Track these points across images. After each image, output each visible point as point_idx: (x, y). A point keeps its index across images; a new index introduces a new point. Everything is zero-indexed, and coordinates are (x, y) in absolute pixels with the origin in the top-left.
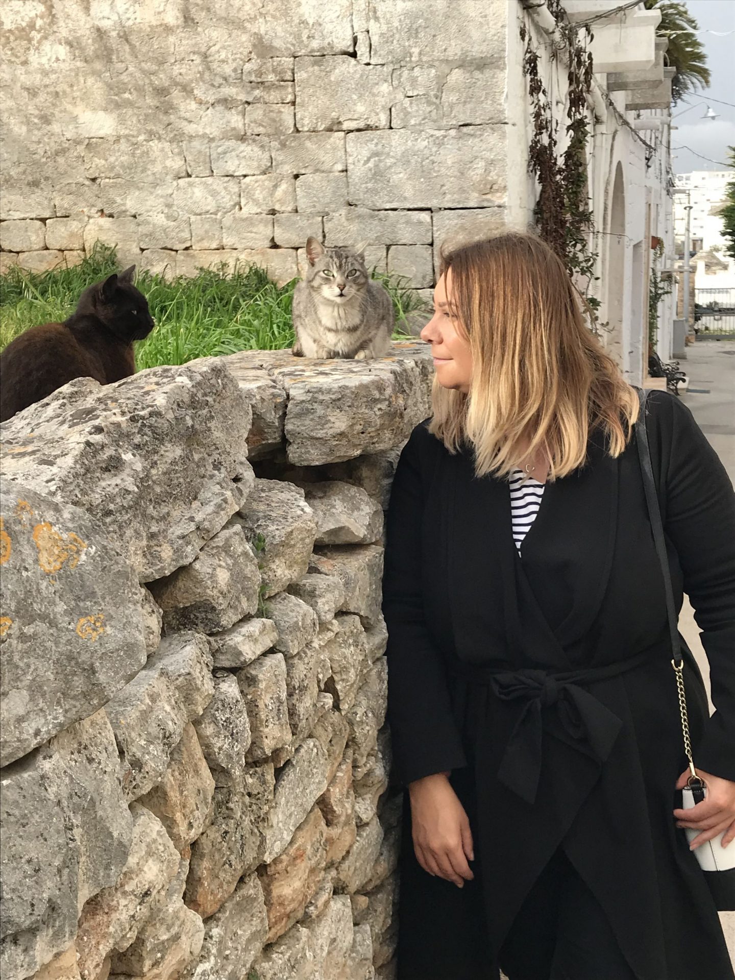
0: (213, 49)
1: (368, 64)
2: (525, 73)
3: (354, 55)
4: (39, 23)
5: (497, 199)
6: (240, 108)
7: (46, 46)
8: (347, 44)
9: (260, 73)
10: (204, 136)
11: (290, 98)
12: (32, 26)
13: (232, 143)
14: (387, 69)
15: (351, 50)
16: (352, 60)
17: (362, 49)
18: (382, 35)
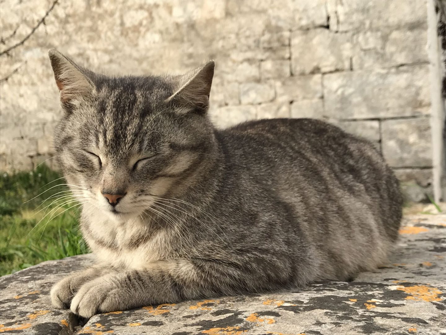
0: (242, 31)
1: (337, 32)
2: (439, 35)
3: (328, 27)
4: (145, 22)
5: (424, 111)
6: (258, 64)
7: (148, 35)
8: (323, 21)
9: (269, 42)
10: (236, 81)
11: (287, 55)
12: (141, 24)
13: (253, 85)
14: (349, 34)
15: (326, 24)
16: (326, 31)
17: (333, 22)
18: (346, 14)
